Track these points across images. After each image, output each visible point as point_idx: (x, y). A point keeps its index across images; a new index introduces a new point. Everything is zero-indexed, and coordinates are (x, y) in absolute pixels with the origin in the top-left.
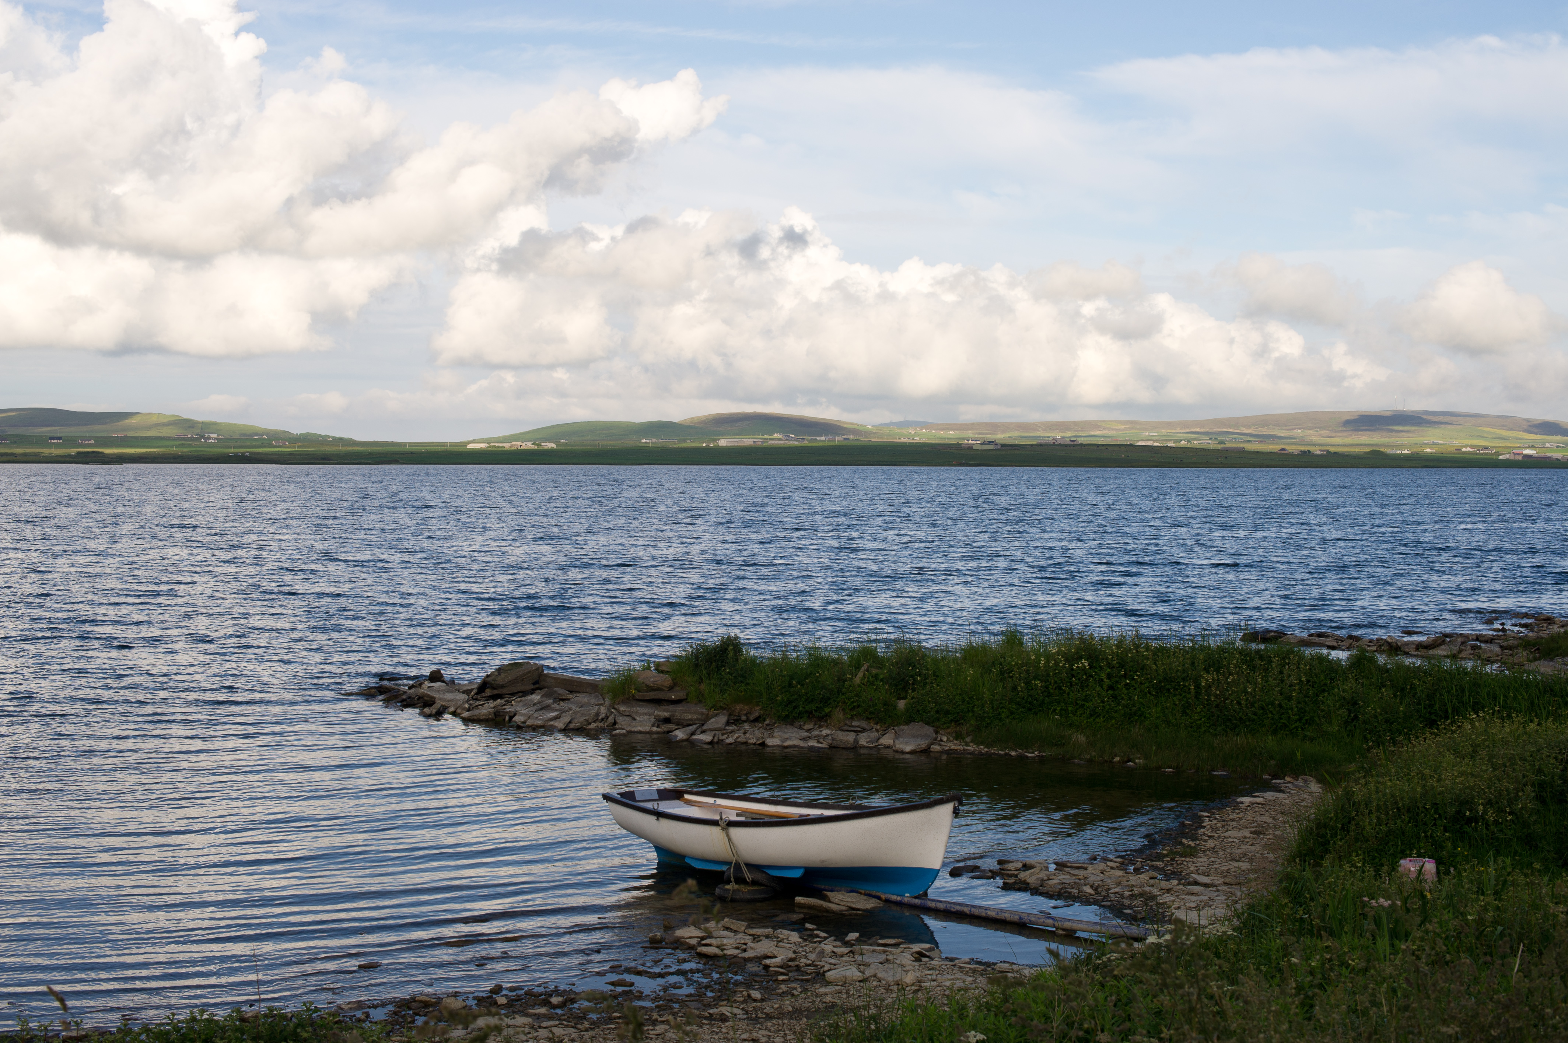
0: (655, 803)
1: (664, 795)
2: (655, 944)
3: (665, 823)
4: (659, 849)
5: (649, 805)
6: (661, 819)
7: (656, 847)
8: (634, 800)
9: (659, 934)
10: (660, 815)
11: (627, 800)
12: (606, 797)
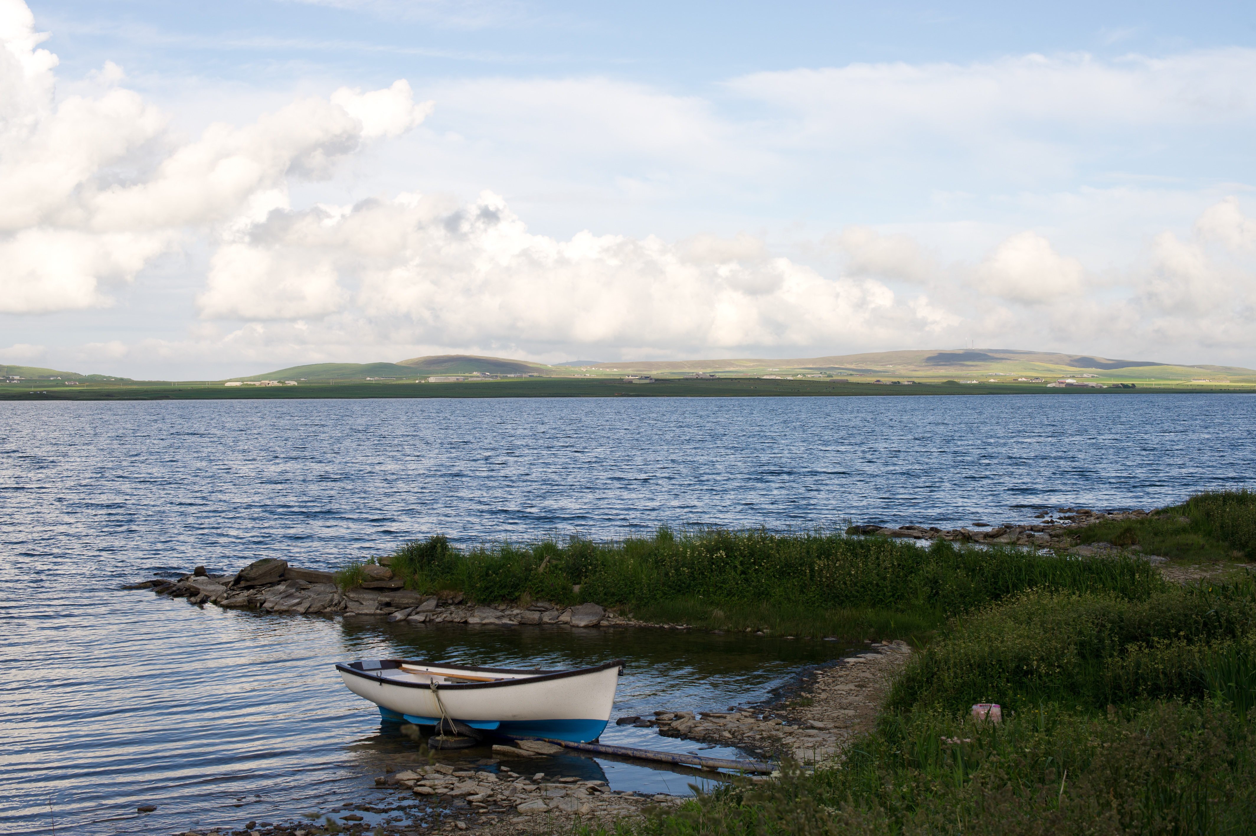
0: (379, 672)
1: (387, 665)
2: (380, 785)
3: (386, 687)
4: (383, 709)
5: (374, 674)
6: (383, 684)
7: (380, 707)
8: (362, 669)
9: (382, 777)
10: (382, 681)
11: (356, 669)
12: (339, 668)
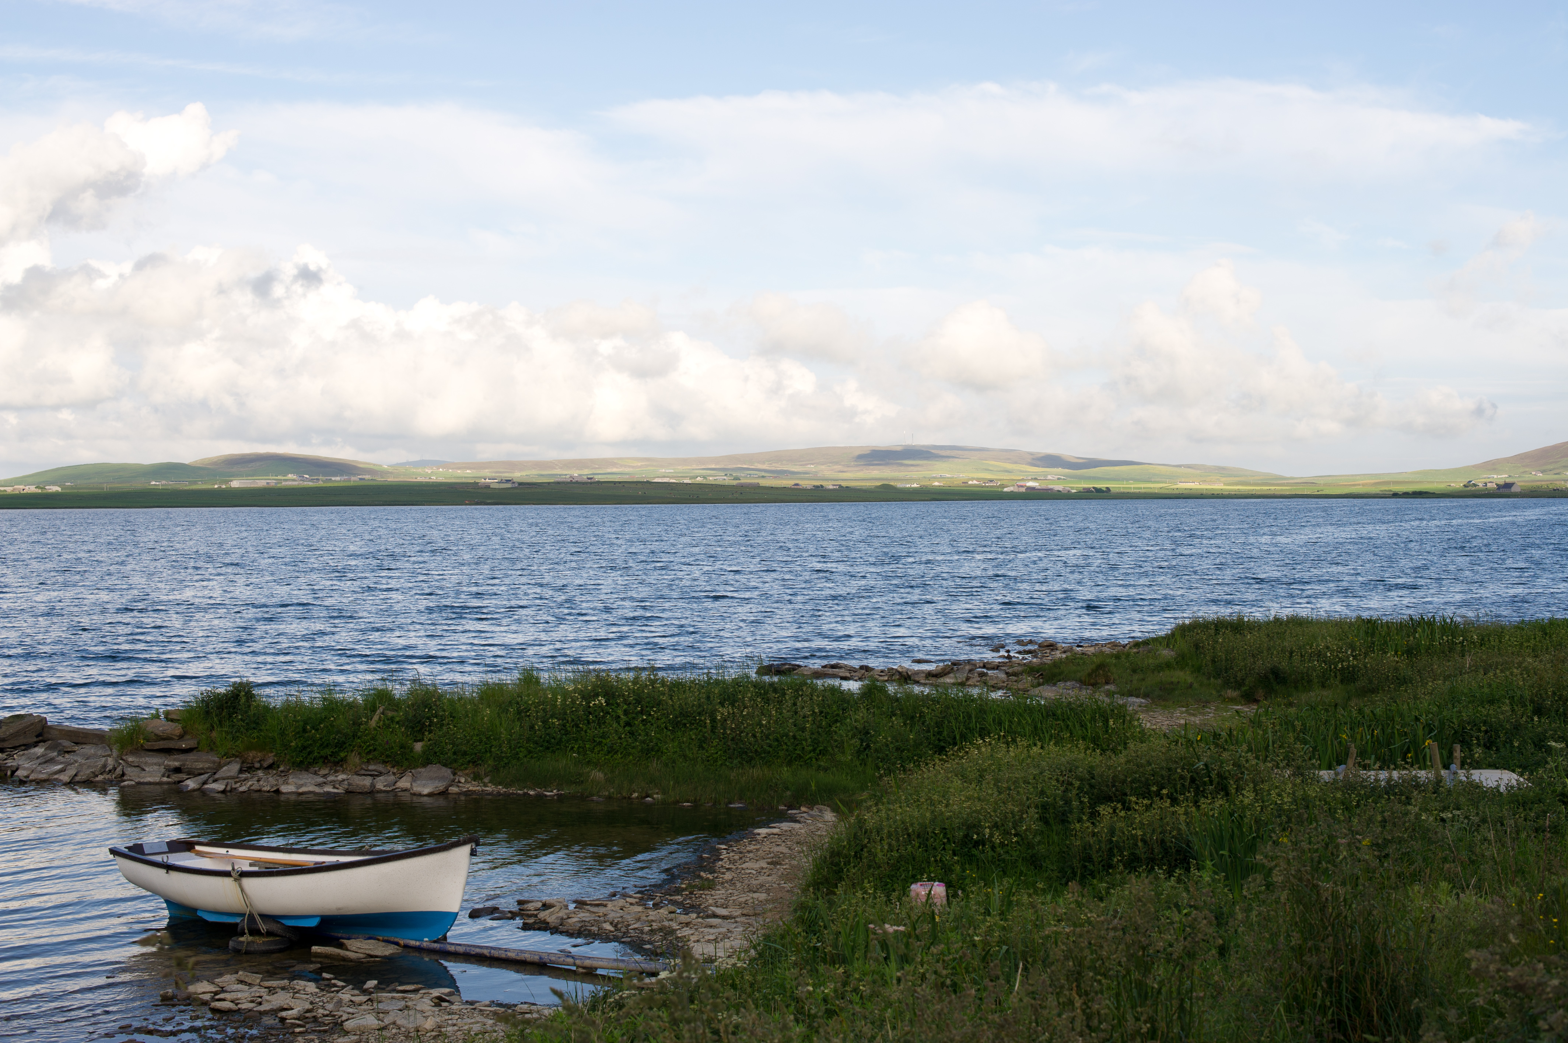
0: (165, 856)
1: (176, 846)
2: (167, 1001)
3: (175, 875)
4: (171, 904)
5: (158, 858)
6: (170, 872)
7: (167, 901)
8: (143, 854)
9: (170, 991)
10: (169, 868)
11: (136, 853)
12: (113, 852)
